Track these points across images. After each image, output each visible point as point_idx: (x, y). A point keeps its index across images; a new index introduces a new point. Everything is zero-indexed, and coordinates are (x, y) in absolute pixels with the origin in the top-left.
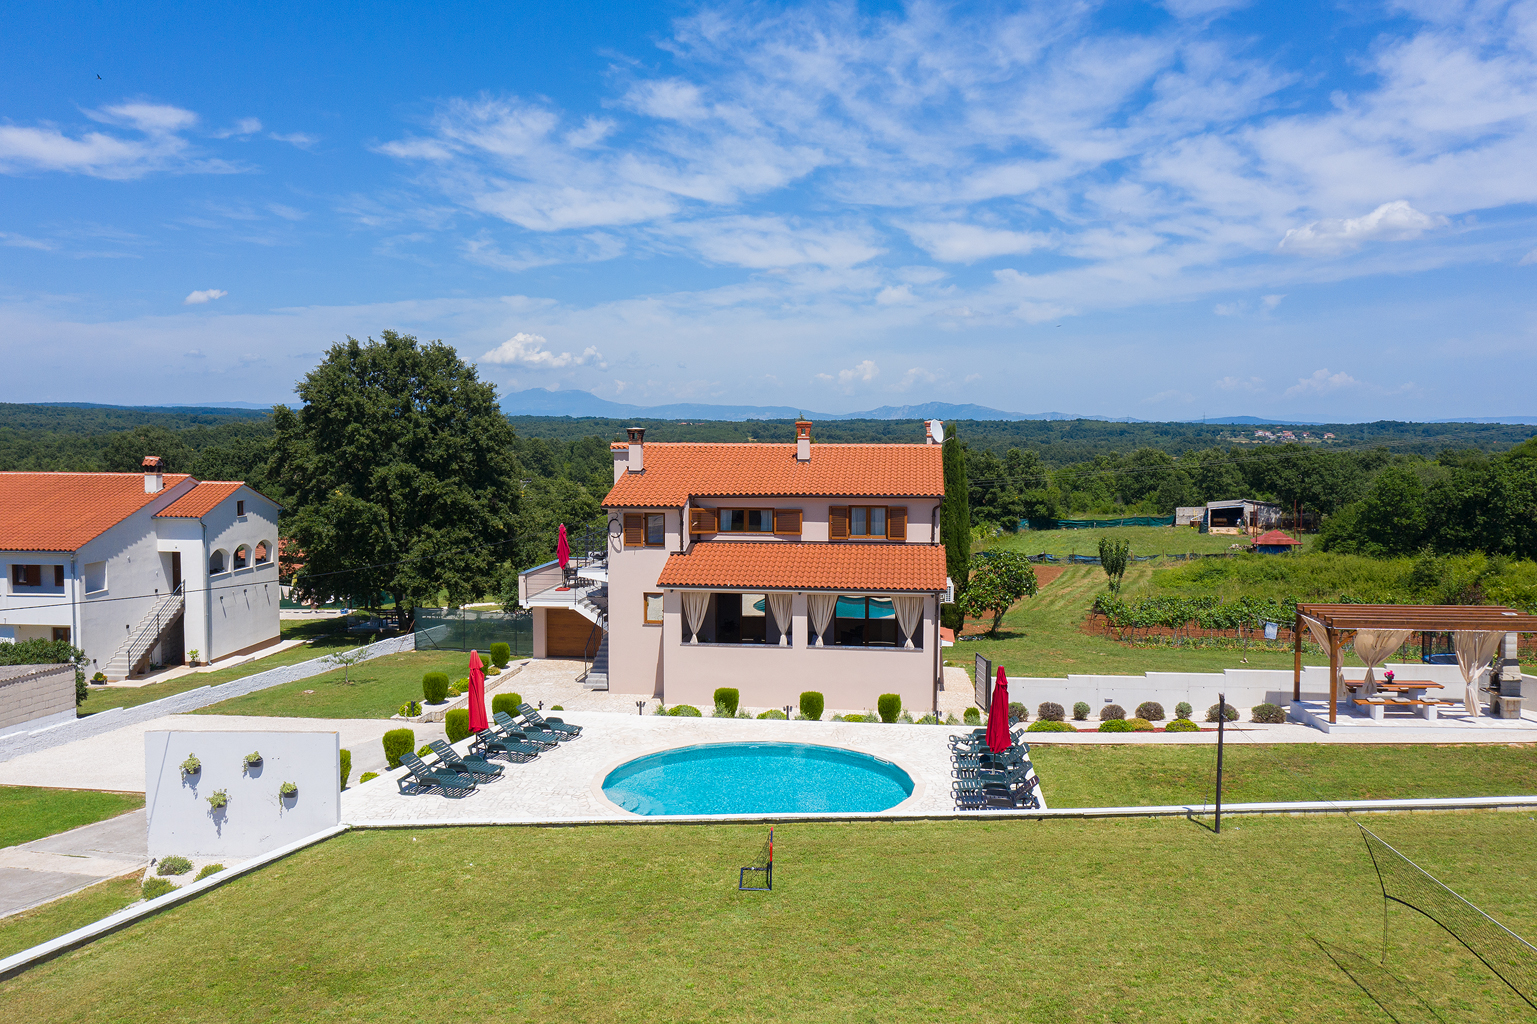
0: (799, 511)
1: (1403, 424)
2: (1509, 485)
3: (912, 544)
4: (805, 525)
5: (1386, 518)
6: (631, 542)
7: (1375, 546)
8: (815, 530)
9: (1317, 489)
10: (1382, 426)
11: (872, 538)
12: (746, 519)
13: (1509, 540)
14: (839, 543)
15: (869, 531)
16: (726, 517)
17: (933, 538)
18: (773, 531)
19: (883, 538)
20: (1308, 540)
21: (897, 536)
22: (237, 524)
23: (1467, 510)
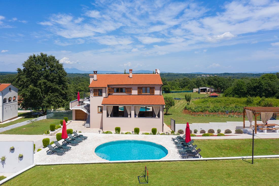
0: (131, 88)
1: (229, 73)
2: (263, 83)
3: (156, 95)
4: (133, 91)
5: (238, 90)
6: (95, 95)
7: (236, 96)
8: (135, 92)
9: (221, 85)
10: (225, 74)
11: (147, 94)
12: (119, 90)
13: (264, 94)
14: (140, 95)
15: (146, 92)
16: (115, 90)
17: (160, 94)
18: (126, 92)
19: (149, 94)
20: (221, 95)
21: (152, 93)
22: (9, 93)
23: (255, 88)
